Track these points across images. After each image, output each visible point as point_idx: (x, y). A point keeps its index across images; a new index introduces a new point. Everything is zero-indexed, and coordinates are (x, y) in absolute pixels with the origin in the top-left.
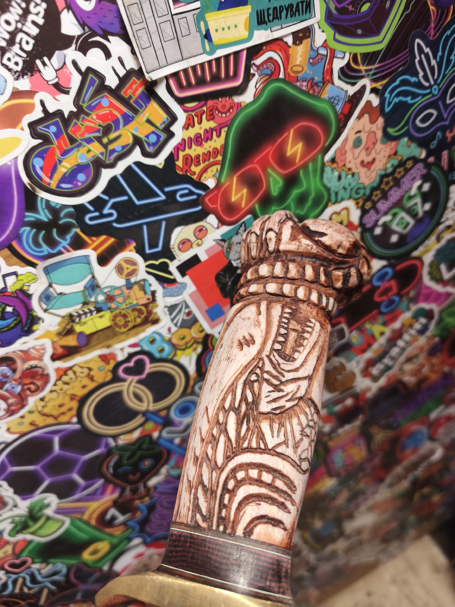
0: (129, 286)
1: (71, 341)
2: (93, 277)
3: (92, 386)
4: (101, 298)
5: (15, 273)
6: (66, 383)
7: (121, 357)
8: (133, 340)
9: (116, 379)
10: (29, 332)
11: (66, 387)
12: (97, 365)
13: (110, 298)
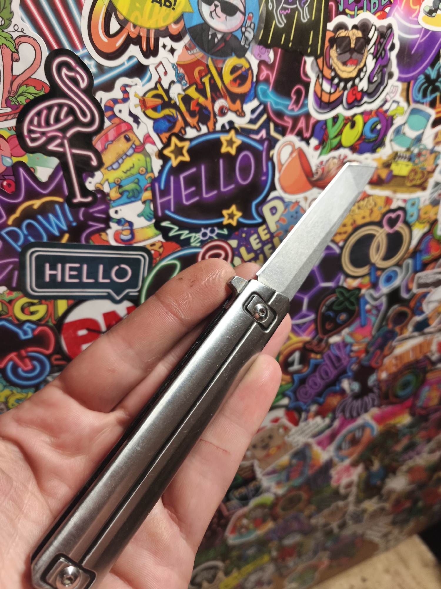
0: (432, 151)
1: (384, 174)
2: (423, 134)
3: (368, 220)
4: (416, 151)
5: (398, 103)
6: (359, 208)
7: (394, 206)
8: (406, 196)
9: (379, 224)
10: (373, 151)
11: (357, 211)
12: (381, 203)
13: (419, 155)
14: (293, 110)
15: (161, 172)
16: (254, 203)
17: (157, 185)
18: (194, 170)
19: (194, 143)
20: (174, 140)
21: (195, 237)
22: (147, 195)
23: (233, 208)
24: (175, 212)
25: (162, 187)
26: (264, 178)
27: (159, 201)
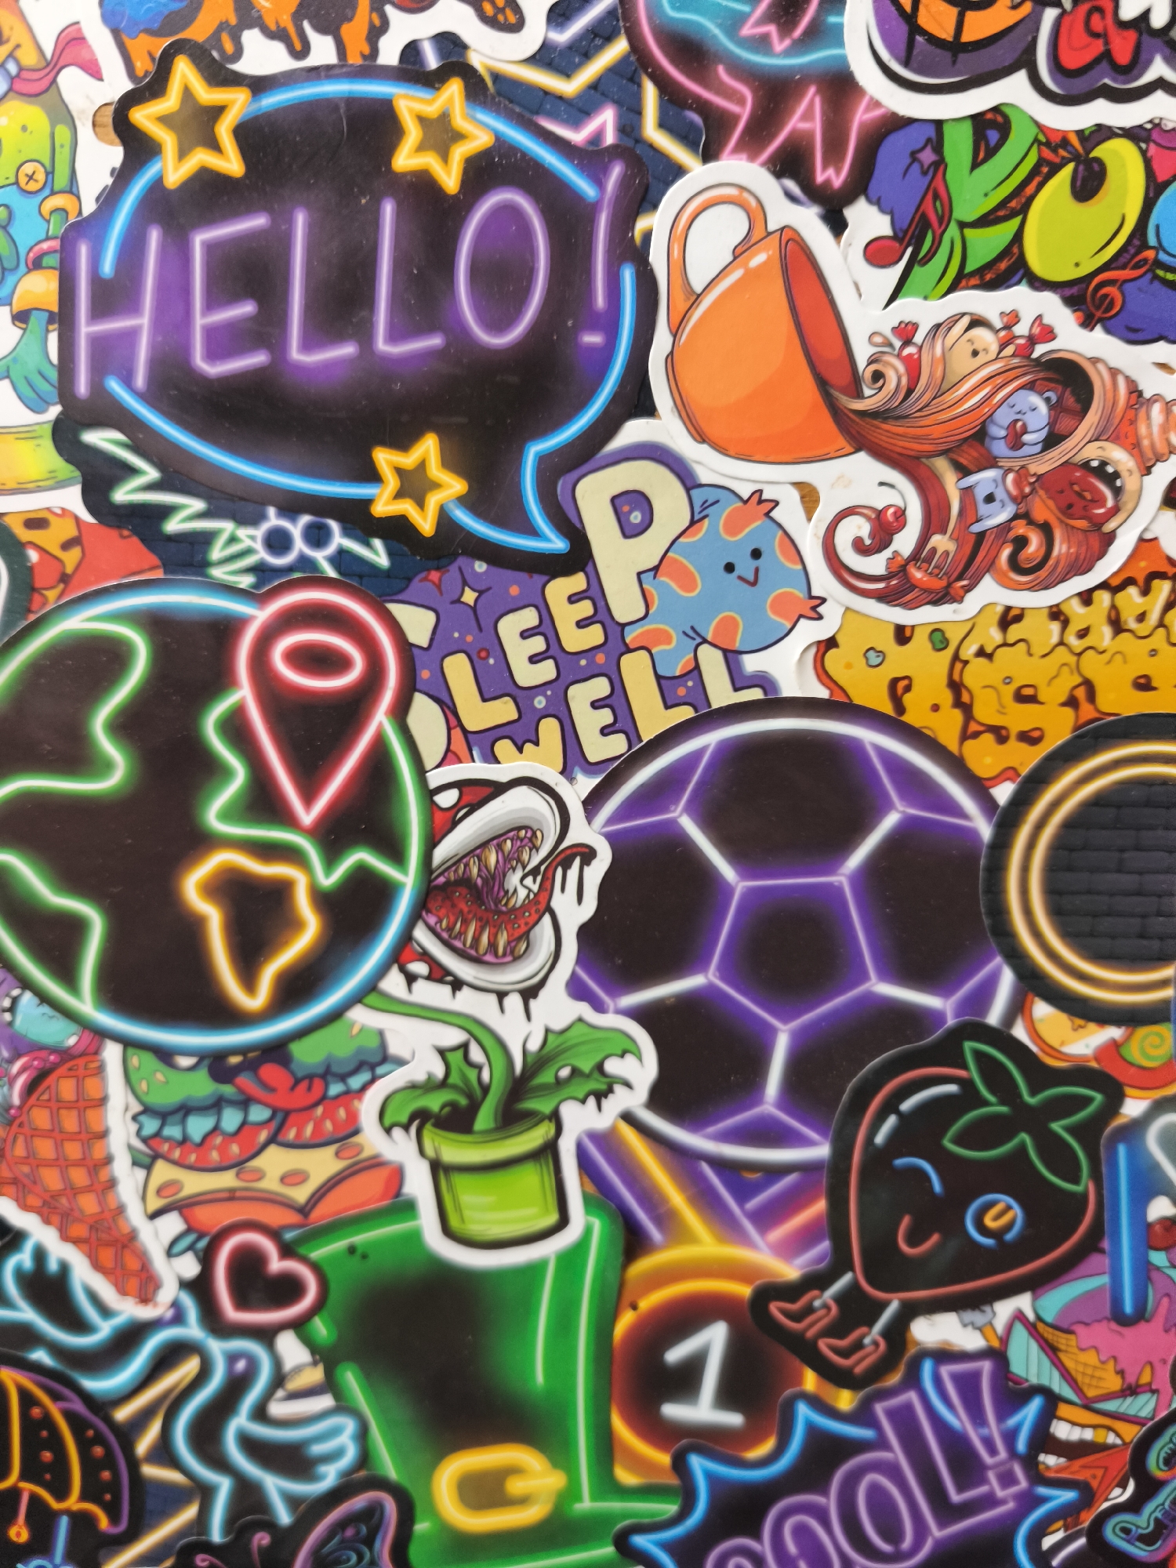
3: (1164, 702)
6: (1117, 625)
14: (762, 43)
15: (109, 199)
16: (534, 450)
17: (83, 251)
18: (258, 222)
19: (272, 101)
20: (183, 70)
21: (233, 539)
22: (41, 287)
23: (429, 447)
24: (150, 397)
25: (107, 268)
26: (592, 339)
27: (85, 329)
